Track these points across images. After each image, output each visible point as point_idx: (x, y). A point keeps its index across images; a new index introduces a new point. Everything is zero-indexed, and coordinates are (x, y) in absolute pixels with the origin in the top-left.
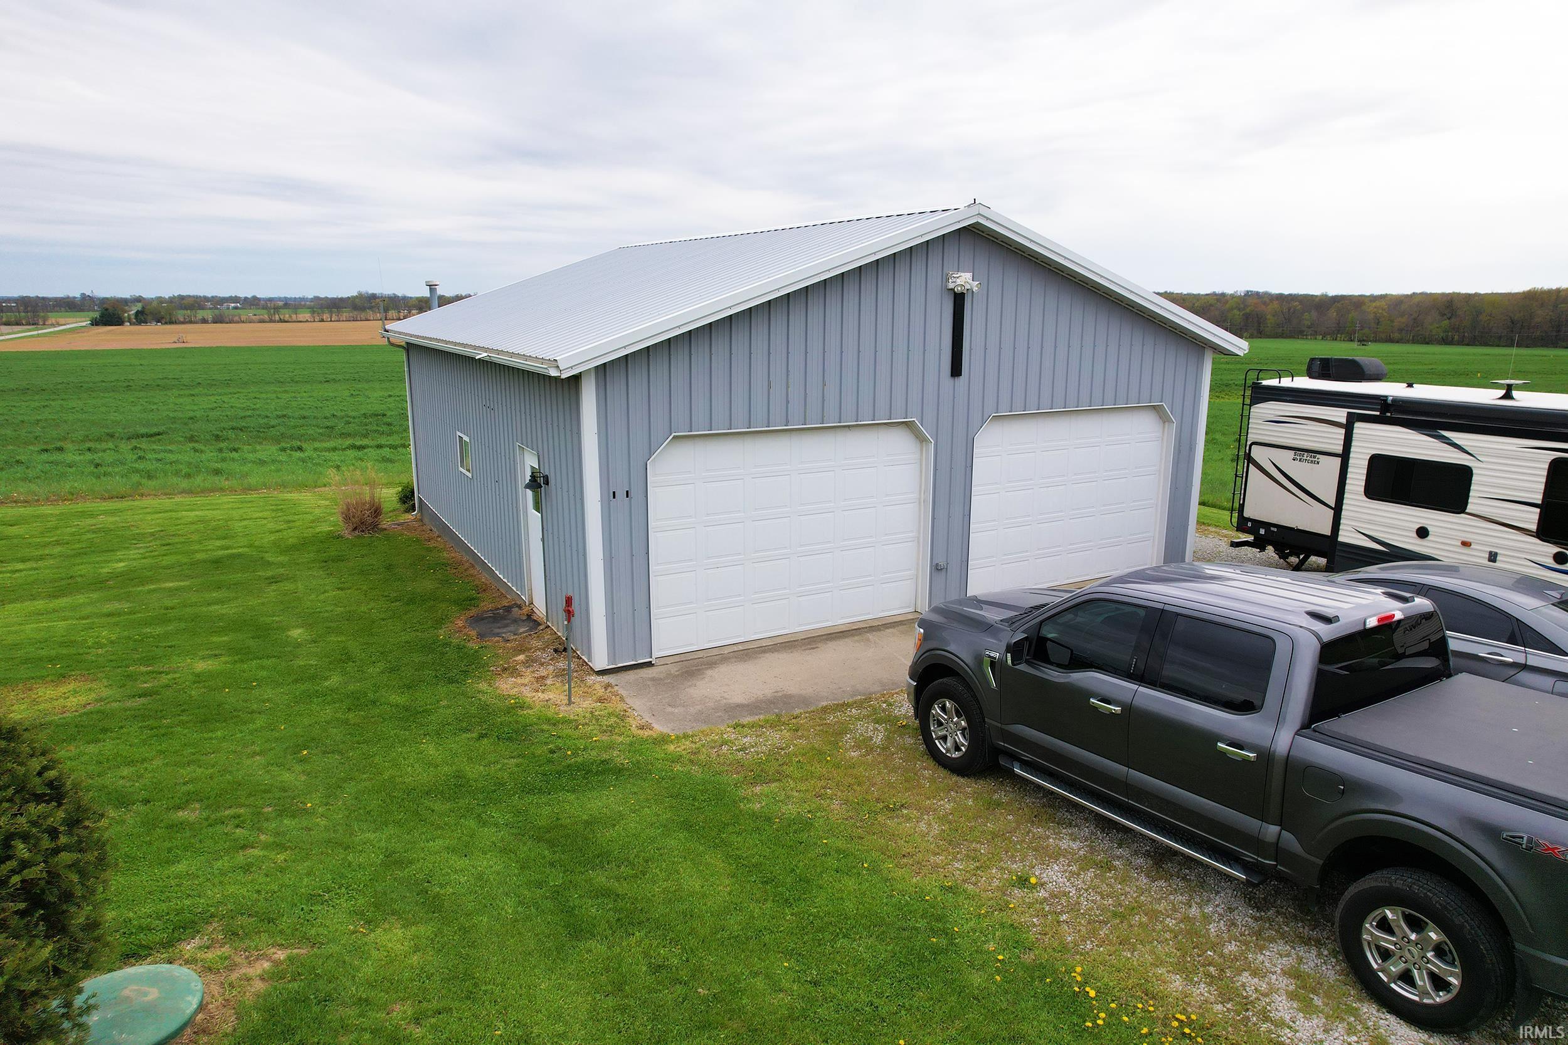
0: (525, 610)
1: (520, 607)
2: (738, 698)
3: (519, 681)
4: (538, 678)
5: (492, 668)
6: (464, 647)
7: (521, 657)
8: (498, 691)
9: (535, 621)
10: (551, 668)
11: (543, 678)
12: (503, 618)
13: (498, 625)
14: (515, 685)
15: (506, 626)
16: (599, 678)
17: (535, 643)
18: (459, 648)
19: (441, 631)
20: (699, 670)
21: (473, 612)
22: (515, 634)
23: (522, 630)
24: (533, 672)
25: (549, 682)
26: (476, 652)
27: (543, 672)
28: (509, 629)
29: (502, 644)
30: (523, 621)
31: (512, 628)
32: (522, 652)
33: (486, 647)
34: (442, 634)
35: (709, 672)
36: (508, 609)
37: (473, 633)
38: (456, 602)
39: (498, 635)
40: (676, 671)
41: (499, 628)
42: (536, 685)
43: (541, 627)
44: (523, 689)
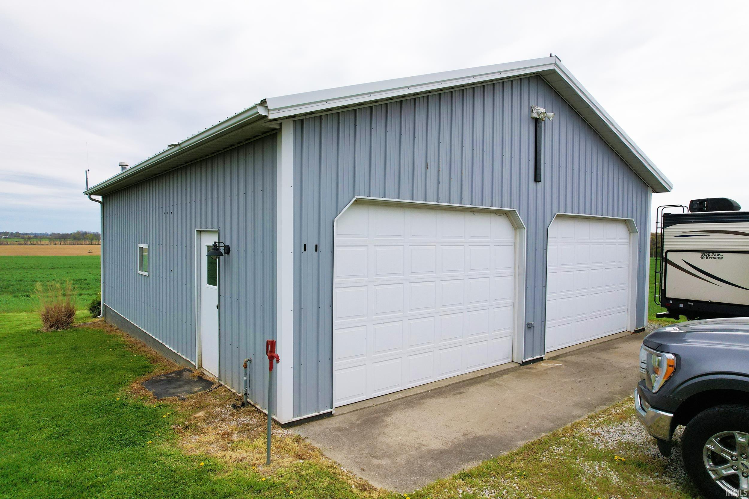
0: (196, 373)
1: (190, 371)
2: (435, 445)
3: (204, 439)
4: (223, 435)
5: (172, 427)
6: (143, 407)
7: (201, 414)
8: (183, 452)
9: (207, 381)
10: (234, 423)
11: (228, 434)
12: (177, 380)
13: (173, 386)
14: (200, 444)
15: (180, 386)
16: (286, 432)
17: (211, 400)
18: (137, 408)
19: (119, 394)
20: (377, 418)
21: (148, 376)
22: (191, 393)
23: (195, 389)
24: (216, 428)
25: (235, 438)
26: (154, 410)
27: (226, 428)
28: (183, 389)
29: (179, 402)
30: (195, 382)
31: (186, 388)
32: (201, 408)
33: (164, 406)
34: (119, 396)
35: (388, 419)
36: (180, 373)
37: (150, 393)
38: (132, 370)
39: (173, 394)
40: (358, 420)
41: (174, 388)
42: (222, 443)
43: (215, 386)
44: (209, 448)
